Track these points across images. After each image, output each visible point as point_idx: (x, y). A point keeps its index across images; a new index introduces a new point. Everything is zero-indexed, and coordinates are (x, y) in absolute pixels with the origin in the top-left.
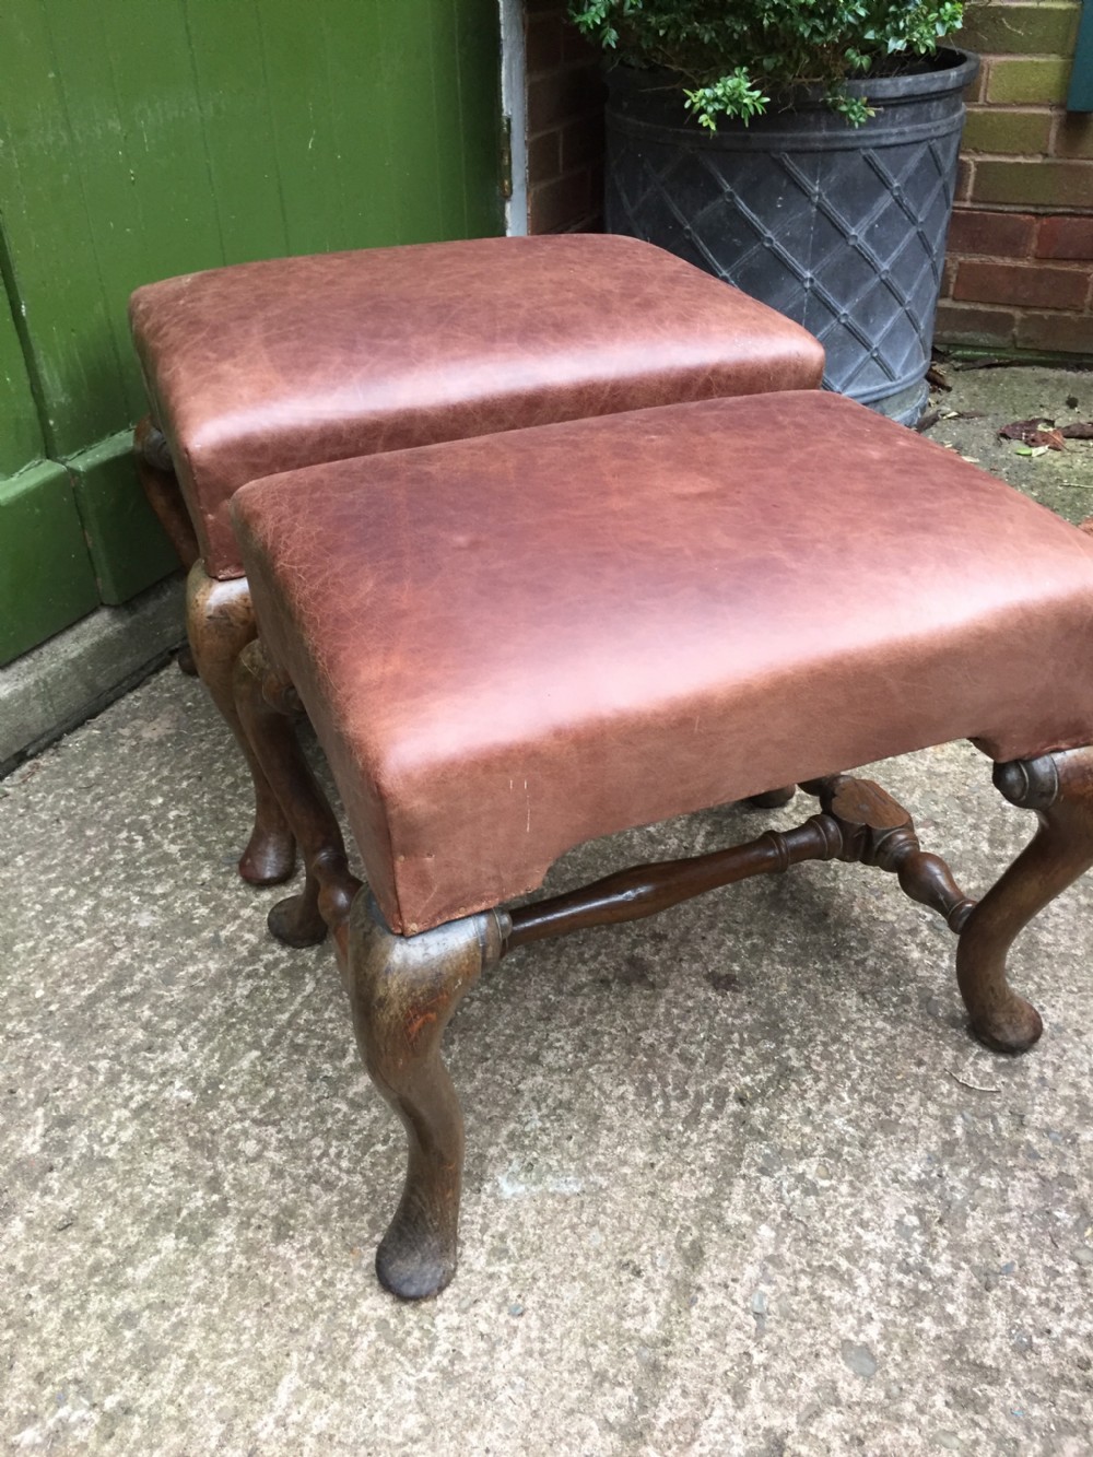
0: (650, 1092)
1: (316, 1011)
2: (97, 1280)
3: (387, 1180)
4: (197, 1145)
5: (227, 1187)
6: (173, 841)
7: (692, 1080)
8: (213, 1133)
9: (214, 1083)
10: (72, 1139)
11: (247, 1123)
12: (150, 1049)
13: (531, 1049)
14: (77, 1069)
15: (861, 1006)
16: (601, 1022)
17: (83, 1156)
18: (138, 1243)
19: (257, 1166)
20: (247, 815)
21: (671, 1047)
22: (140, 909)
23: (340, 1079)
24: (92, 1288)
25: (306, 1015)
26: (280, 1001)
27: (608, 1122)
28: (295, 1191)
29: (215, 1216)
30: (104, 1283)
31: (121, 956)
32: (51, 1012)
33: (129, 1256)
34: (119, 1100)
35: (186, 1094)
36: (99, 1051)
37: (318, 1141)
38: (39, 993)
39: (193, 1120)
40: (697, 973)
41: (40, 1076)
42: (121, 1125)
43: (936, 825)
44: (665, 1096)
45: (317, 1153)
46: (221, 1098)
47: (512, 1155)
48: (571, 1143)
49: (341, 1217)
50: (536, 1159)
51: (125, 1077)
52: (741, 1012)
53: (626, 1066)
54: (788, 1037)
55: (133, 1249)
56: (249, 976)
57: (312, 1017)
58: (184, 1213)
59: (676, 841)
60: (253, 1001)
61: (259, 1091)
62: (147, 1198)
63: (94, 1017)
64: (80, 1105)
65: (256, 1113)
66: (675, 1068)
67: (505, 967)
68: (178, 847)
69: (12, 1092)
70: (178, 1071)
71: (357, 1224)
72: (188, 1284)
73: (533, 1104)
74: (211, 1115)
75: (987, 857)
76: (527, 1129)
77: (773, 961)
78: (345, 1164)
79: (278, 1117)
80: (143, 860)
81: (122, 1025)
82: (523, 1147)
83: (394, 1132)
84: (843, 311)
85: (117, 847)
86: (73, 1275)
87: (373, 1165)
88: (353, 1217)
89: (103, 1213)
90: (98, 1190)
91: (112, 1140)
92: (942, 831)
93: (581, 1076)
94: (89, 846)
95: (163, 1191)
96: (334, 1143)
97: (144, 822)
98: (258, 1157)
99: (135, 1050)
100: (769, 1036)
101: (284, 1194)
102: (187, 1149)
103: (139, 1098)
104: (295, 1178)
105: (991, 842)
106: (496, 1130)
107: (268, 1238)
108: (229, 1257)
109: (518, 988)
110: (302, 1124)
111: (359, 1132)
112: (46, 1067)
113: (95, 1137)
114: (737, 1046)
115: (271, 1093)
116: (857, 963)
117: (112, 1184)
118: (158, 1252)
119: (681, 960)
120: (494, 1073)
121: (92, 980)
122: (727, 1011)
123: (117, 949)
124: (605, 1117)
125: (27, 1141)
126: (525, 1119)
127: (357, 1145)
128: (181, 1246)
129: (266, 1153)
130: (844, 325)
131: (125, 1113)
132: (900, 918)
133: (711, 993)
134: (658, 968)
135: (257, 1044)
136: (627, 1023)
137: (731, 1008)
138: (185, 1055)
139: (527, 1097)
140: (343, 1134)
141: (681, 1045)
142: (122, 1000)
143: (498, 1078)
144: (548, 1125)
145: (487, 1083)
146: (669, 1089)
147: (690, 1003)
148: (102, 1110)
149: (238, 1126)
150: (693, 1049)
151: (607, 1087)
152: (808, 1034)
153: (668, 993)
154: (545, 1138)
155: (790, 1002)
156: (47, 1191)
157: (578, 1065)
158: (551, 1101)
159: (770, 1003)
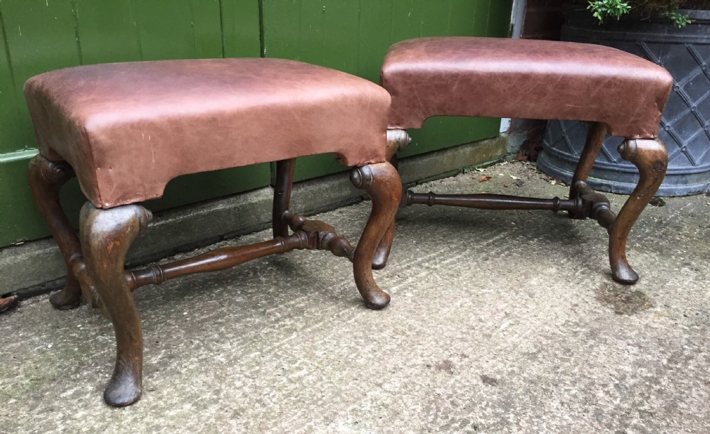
0: (429, 412)
1: (292, 345)
2: (153, 411)
3: (289, 410)
4: (217, 377)
5: (222, 394)
7: (453, 413)
8: (226, 375)
9: (236, 359)
10: (171, 363)
11: (242, 375)
12: (217, 342)
13: (380, 381)
14: (186, 341)
15: (559, 408)
16: (419, 380)
17: (171, 369)
18: (176, 404)
19: (237, 391)
21: (448, 397)
22: (239, 295)
23: (289, 370)
24: (149, 413)
25: (287, 346)
26: (278, 339)
27: (402, 417)
28: (249, 403)
29: (211, 403)
30: (156, 413)
31: (223, 309)
32: (186, 321)
33: (170, 407)
34: (196, 355)
35: (223, 360)
36: (197, 337)
37: (267, 389)
38: (185, 313)
39: (221, 369)
40: (477, 373)
41: (171, 339)
42: (192, 363)
43: (640, 347)
44: (436, 416)
45: (265, 393)
46: (236, 364)
47: (350, 417)
48: (380, 420)
49: (263, 418)
50: (360, 421)
51: (203, 348)
52: (493, 394)
53: (423, 399)
54: (512, 410)
55: (172, 405)
56: (270, 327)
57: (289, 347)
58: (200, 399)
59: (493, 323)
60: (267, 336)
61: (253, 366)
62: (188, 389)
63: (202, 326)
64: (180, 353)
65: (247, 373)
66: (447, 406)
67: (384, 350)
69: (157, 342)
70: (224, 351)
71: (269, 422)
72: (187, 422)
73: (370, 401)
74: (228, 369)
75: (664, 366)
76: (363, 409)
77: (520, 379)
78: (274, 400)
79: (256, 377)
81: (211, 331)
82: (356, 415)
83: (302, 394)
84: (668, 124)
86: (145, 407)
87: (286, 403)
88: (268, 419)
89: (168, 390)
90: (171, 382)
91: (185, 367)
92: (642, 350)
93: (399, 397)
95: (196, 389)
96: (274, 391)
97: (257, 269)
98: (239, 388)
99: (212, 340)
100: (503, 407)
101: (244, 403)
102: (213, 378)
103: (204, 356)
104: (251, 399)
105: (669, 361)
106: (348, 406)
107: (229, 416)
108: (209, 418)
109: (386, 359)
110: (264, 382)
111: (287, 391)
112: (174, 337)
113: (180, 365)
114: (483, 406)
115: (257, 368)
116: (566, 390)
117: (177, 381)
118: (182, 408)
119: (471, 367)
120: (358, 385)
121: (208, 313)
122: (486, 392)
123: (223, 306)
125: (153, 359)
126: (363, 406)
127: (284, 395)
128: (192, 409)
129: (244, 388)
130: (668, 132)
131: (196, 360)
132: (599, 378)
133: (481, 383)
134: (457, 367)
135: (261, 350)
136: (431, 384)
137: (488, 391)
138: (230, 347)
139: (369, 398)
140: (280, 390)
141: (454, 398)
142: (215, 323)
143: (359, 388)
144: (373, 410)
145: (352, 388)
146: (440, 414)
147: (467, 384)
148: (188, 357)
149: (238, 375)
150: (460, 401)
151: (409, 404)
152: (524, 411)
153: (458, 377)
154: (369, 415)
155: (521, 397)
156: (152, 377)
157: (399, 393)
158: (379, 402)
159: (510, 395)
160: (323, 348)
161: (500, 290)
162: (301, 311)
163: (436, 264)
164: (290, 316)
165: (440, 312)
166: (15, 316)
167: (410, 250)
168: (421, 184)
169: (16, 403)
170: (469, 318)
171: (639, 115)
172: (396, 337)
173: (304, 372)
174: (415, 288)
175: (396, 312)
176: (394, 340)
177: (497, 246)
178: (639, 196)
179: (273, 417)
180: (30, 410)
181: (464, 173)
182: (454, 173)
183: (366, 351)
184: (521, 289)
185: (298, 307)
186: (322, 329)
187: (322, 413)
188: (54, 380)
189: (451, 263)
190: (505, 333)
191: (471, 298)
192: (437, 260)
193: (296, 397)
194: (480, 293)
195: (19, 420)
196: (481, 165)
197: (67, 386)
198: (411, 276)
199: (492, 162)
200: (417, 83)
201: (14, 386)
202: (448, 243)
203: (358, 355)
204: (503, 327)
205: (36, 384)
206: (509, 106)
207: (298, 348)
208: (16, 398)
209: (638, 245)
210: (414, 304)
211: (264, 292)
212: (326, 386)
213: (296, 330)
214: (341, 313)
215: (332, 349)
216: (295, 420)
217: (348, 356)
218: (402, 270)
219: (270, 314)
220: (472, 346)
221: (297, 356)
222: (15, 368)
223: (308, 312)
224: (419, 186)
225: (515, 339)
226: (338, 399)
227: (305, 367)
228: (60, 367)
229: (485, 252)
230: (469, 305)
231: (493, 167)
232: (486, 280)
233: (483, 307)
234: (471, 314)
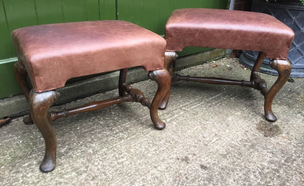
0: (176, 181)
1: (121, 146)
2: (59, 175)
3: (116, 178)
4: (88, 160)
5: (89, 168)
7: (186, 183)
8: (92, 159)
9: (97, 151)
10: (69, 152)
11: (98, 160)
12: (90, 143)
13: (156, 165)
14: (77, 142)
15: (233, 182)
16: (173, 165)
17: (69, 155)
18: (69, 172)
19: (95, 167)
21: (185, 175)
22: (102, 121)
23: (118, 158)
24: (58, 176)
25: (119, 146)
26: (116, 142)
27: (163, 184)
28: (99, 173)
29: (84, 172)
30: (60, 176)
31: (94, 127)
32: (78, 132)
33: (67, 173)
34: (80, 149)
35: (91, 152)
36: (82, 140)
37: (108, 167)
38: (78, 128)
39: (90, 156)
40: (199, 164)
41: (71, 141)
42: (78, 153)
43: (273, 154)
45: (107, 169)
46: (96, 154)
47: (141, 182)
48: (154, 184)
49: (104, 181)
50: (145, 185)
51: (83, 146)
52: (205, 174)
53: (174, 175)
54: (212, 182)
56: (113, 137)
57: (120, 147)
58: (79, 170)
59: (209, 139)
60: (111, 141)
61: (103, 155)
62: (75, 165)
63: (84, 135)
64: (74, 147)
65: (101, 159)
66: (183, 179)
67: (160, 150)
69: (65, 142)
70: (92, 148)
71: (106, 183)
72: (73, 181)
73: (151, 175)
74: (93, 156)
75: (282, 163)
76: (147, 179)
77: (217, 167)
78: (110, 172)
79: (104, 160)
81: (88, 137)
82: (144, 182)
83: (122, 170)
86: (56, 173)
87: (115, 174)
88: (106, 182)
89: (67, 165)
90: (68, 161)
91: (75, 154)
92: (273, 155)
93: (163, 174)
95: (78, 165)
96: (111, 168)
97: (111, 108)
98: (97, 166)
99: (88, 142)
100: (208, 181)
101: (97, 173)
102: (86, 160)
103: (83, 150)
104: (100, 171)
105: (285, 161)
106: (141, 177)
107: (90, 179)
108: (82, 180)
109: (160, 154)
110: (107, 163)
111: (116, 168)
112: (72, 140)
113: (73, 153)
114: (200, 180)
115: (105, 156)
116: (237, 174)
117: (71, 161)
118: (71, 174)
119: (197, 160)
120: (147, 167)
121: (88, 129)
122: (201, 173)
123: (94, 126)
124: (163, 182)
125: (63, 150)
126: (147, 177)
127: (115, 170)
128: (75, 175)
129: (98, 166)
131: (80, 151)
132: (252, 169)
133: (200, 168)
134: (191, 160)
135: (108, 148)
136: (178, 168)
137: (203, 173)
138: (95, 145)
139: (150, 173)
140: (113, 167)
141: (187, 175)
142: (90, 134)
143: (147, 168)
144: (151, 180)
145: (144, 168)
146: (180, 183)
147: (194, 169)
148: (77, 149)
149: (96, 160)
150: (190, 177)
151: (167, 177)
152: (217, 183)
153: (190, 165)
154: (149, 182)
155: (216, 176)
156: (61, 158)
157: (164, 171)
158: (154, 176)
159: (212, 174)
160: (134, 148)
161: (215, 123)
162: (127, 129)
163: (188, 108)
164: (122, 132)
165: (187, 132)
166: (9, 127)
167: (178, 101)
168: (187, 68)
169: (4, 168)
170: (199, 136)
171: (279, 49)
172: (166, 144)
173: (125, 159)
174: (178, 120)
175: (168, 131)
176: (165, 145)
177: (216, 100)
178: (278, 84)
179: (109, 181)
180: (10, 172)
181: (206, 63)
182: (202, 63)
183: (152, 150)
184: (223, 122)
185: (126, 127)
186: (135, 139)
187: (130, 180)
188: (21, 158)
189: (195, 108)
190: (214, 144)
191: (201, 126)
192: (189, 107)
193: (120, 171)
194: (206, 123)
195: (5, 176)
197: (26, 161)
198: (177, 114)
199: (219, 58)
200: (180, 33)
201: (4, 160)
202: (194, 98)
203: (149, 152)
204: (213, 141)
205: (14, 159)
206: (221, 44)
207: (124, 148)
208: (4, 166)
209: (279, 102)
210: (176, 128)
211: (112, 119)
212: (133, 167)
213: (124, 138)
214: (144, 131)
215: (138, 148)
216: (118, 183)
217: (144, 152)
218: (173, 110)
219: (114, 130)
220: (198, 150)
221: (123, 151)
222: (6, 151)
223: (130, 130)
224: (186, 69)
225: (218, 147)
226: (137, 173)
227: (125, 157)
228: (24, 152)
229: (211, 103)
230: (200, 129)
231: (219, 60)
232: (209, 117)
233: (206, 130)
234: (200, 134)
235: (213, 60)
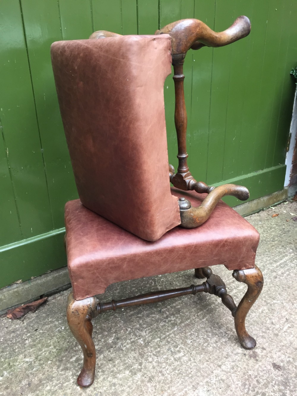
0: (245, 386)
1: (175, 335)
3: (175, 379)
4: (140, 354)
5: (143, 366)
6: (160, 286)
7: (257, 388)
8: (144, 353)
9: (148, 342)
10: (118, 343)
11: (152, 354)
12: (139, 330)
13: (220, 363)
14: (124, 328)
16: (240, 364)
17: (118, 347)
18: (122, 370)
19: (150, 364)
20: (177, 285)
21: (255, 377)
23: (174, 352)
24: (110, 375)
25: (173, 335)
26: (168, 330)
27: (231, 389)
28: (156, 373)
29: (138, 371)
30: (113, 375)
32: (123, 314)
33: (119, 372)
34: (129, 338)
35: (142, 342)
36: (129, 326)
37: (164, 364)
38: (123, 310)
39: (141, 349)
40: (270, 362)
42: (128, 344)
44: (249, 389)
45: (163, 367)
46: (148, 346)
47: (205, 386)
48: (221, 390)
49: (163, 383)
50: (210, 390)
51: (132, 334)
52: (278, 376)
53: (242, 377)
54: (288, 387)
55: (120, 371)
56: (164, 322)
57: (174, 336)
58: (133, 368)
59: (279, 326)
60: (163, 327)
61: (156, 348)
62: (127, 361)
63: (131, 319)
64: (122, 336)
65: (154, 352)
66: (254, 383)
67: (221, 341)
68: (160, 287)
69: (111, 328)
70: (142, 337)
71: (166, 386)
72: (128, 383)
73: (215, 377)
74: (145, 349)
76: (211, 382)
77: (293, 366)
78: (168, 372)
79: (158, 355)
80: (152, 288)
81: (135, 322)
82: (208, 385)
83: (181, 369)
85: (148, 283)
86: (108, 371)
87: (174, 374)
89: (118, 361)
90: (119, 355)
91: (125, 346)
93: (229, 375)
94: (143, 281)
95: (130, 361)
96: (168, 366)
97: (156, 280)
98: (151, 362)
99: (136, 329)
100: (283, 385)
101: (153, 373)
102: (138, 354)
103: (133, 339)
104: (157, 370)
106: (204, 379)
107: (147, 381)
109: (222, 348)
110: (162, 359)
111: (174, 366)
112: (119, 326)
113: (122, 344)
114: (273, 384)
115: (159, 349)
117: (122, 355)
118: (125, 373)
119: (267, 357)
120: (209, 365)
122: (274, 374)
124: (231, 387)
125: (110, 339)
126: (211, 379)
127: (172, 369)
128: (129, 374)
131: (129, 341)
133: (272, 368)
134: (260, 356)
135: (160, 338)
136: (246, 367)
137: (276, 374)
138: (145, 334)
139: (214, 374)
140: (170, 365)
141: (258, 378)
142: (138, 317)
143: (209, 367)
144: (217, 383)
145: (206, 367)
146: (250, 388)
147: (265, 369)
148: (125, 339)
149: (150, 354)
150: (261, 380)
151: (235, 380)
152: (295, 389)
153: (260, 364)
154: (214, 386)
155: (293, 379)
156: (110, 351)
157: (230, 372)
158: (219, 378)
159: (287, 377)
160: (190, 338)
161: (284, 302)
162: (178, 311)
164: (173, 314)
165: (250, 316)
166: (46, 307)
169: (51, 363)
170: (266, 321)
172: (227, 332)
173: (182, 354)
175: (227, 314)
176: (227, 335)
177: (282, 267)
179: (168, 384)
180: (57, 369)
181: (263, 210)
182: (258, 211)
183: (212, 342)
184: (295, 302)
185: (177, 308)
186: (189, 325)
187: (191, 383)
188: (67, 350)
190: (286, 333)
191: (267, 307)
193: (178, 371)
194: (272, 303)
195: (53, 374)
196: (273, 205)
197: (72, 355)
198: (236, 288)
199: (279, 202)
201: (50, 353)
203: (208, 344)
204: (284, 329)
205: (59, 352)
207: (178, 337)
208: (51, 361)
212: (193, 365)
213: (176, 324)
214: (199, 314)
215: (195, 339)
216: (178, 386)
217: (203, 344)
219: (163, 312)
220: (267, 342)
221: (178, 343)
222: (49, 341)
223: (182, 312)
225: (291, 338)
226: (199, 374)
227: (182, 350)
228: (68, 342)
229: (275, 272)
230: (266, 311)
231: (280, 205)
232: (276, 293)
233: (274, 313)
234: (267, 318)
235: (272, 207)
